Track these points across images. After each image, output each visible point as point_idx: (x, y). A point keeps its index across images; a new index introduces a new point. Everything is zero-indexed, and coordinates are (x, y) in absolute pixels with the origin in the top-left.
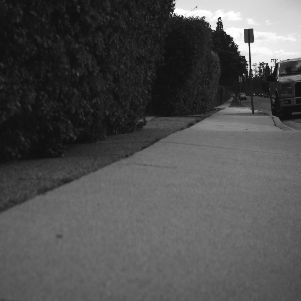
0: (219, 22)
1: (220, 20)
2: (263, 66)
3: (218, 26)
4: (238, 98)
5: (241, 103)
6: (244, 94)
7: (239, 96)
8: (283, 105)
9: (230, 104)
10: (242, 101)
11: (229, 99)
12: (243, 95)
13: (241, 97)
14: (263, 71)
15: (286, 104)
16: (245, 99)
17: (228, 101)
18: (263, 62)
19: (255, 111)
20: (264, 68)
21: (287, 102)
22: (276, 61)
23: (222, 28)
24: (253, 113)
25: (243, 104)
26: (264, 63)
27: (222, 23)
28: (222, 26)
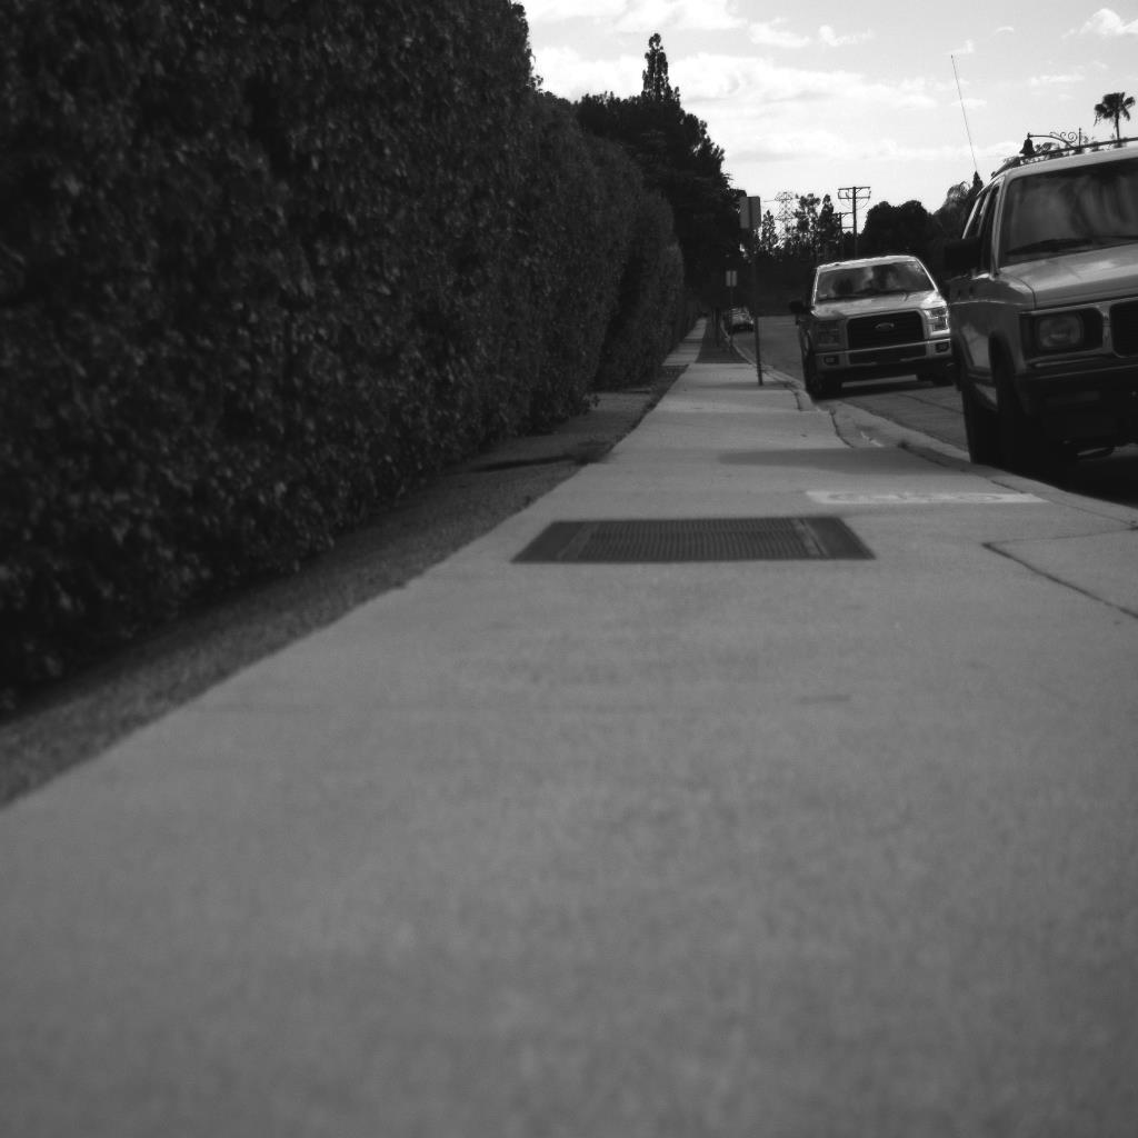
0: (654, 52)
1: (657, 45)
2: (813, 211)
3: (651, 67)
4: (722, 326)
5: (734, 345)
6: (743, 311)
7: (728, 320)
8: (823, 366)
9: (698, 351)
10: (735, 338)
11: (693, 326)
12: (739, 317)
13: (734, 323)
14: (813, 227)
15: (830, 364)
16: (746, 328)
17: (688, 337)
18: (811, 195)
19: (766, 378)
20: (816, 214)
21: (832, 360)
22: (855, 193)
23: (666, 72)
24: (761, 383)
25: (739, 350)
26: (816, 197)
27: (663, 56)
28: (666, 65)
